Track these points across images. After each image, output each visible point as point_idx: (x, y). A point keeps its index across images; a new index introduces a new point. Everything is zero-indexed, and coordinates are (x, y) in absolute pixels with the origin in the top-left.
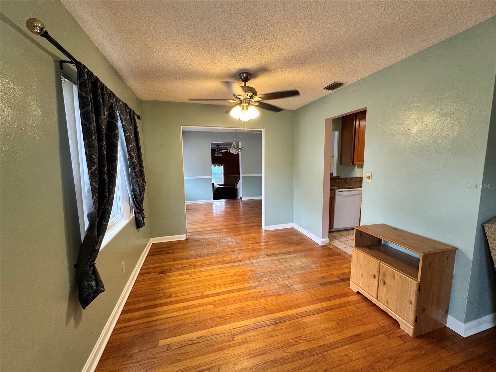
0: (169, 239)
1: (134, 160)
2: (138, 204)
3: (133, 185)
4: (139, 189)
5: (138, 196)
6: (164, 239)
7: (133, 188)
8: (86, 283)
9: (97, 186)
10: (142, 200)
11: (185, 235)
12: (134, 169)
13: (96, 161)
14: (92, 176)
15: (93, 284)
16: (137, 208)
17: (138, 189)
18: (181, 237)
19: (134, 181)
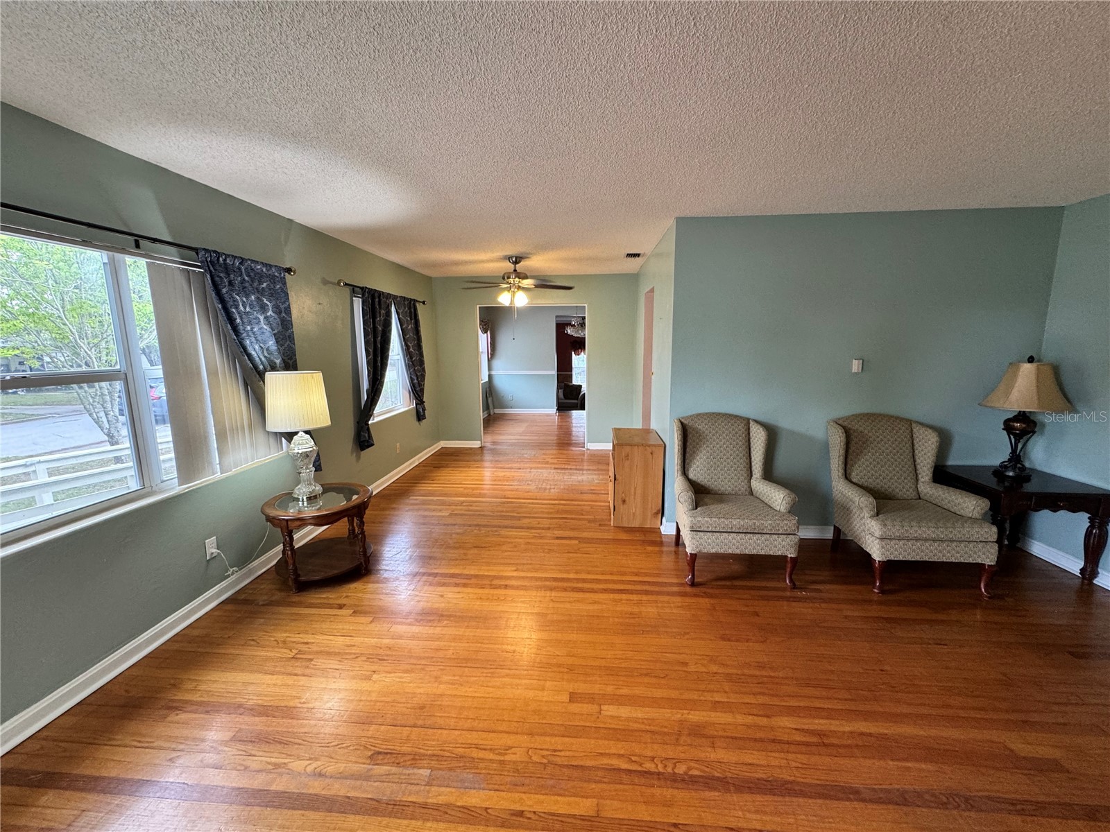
0: (463, 444)
1: (411, 349)
2: (418, 395)
3: (411, 374)
4: (417, 379)
5: (417, 386)
6: (454, 444)
7: (411, 377)
8: (362, 433)
9: (372, 370)
10: (422, 390)
11: (479, 442)
12: (411, 358)
13: (371, 353)
14: (368, 363)
15: (366, 435)
16: (416, 398)
17: (415, 378)
18: (473, 444)
19: (411, 370)
